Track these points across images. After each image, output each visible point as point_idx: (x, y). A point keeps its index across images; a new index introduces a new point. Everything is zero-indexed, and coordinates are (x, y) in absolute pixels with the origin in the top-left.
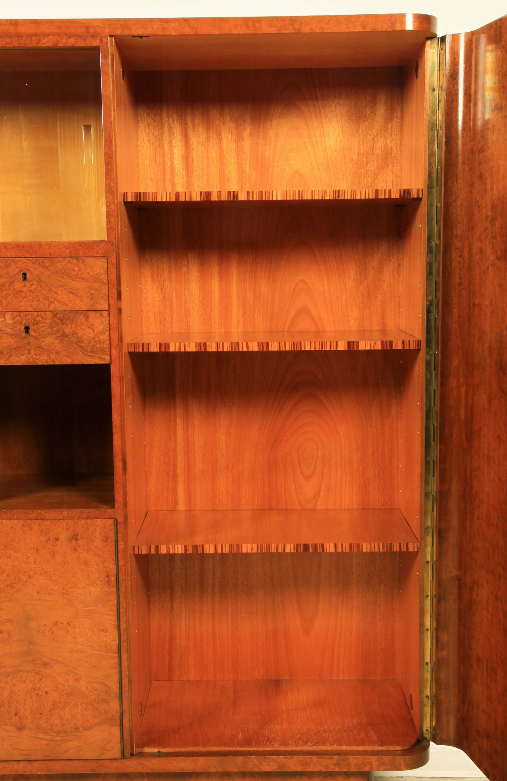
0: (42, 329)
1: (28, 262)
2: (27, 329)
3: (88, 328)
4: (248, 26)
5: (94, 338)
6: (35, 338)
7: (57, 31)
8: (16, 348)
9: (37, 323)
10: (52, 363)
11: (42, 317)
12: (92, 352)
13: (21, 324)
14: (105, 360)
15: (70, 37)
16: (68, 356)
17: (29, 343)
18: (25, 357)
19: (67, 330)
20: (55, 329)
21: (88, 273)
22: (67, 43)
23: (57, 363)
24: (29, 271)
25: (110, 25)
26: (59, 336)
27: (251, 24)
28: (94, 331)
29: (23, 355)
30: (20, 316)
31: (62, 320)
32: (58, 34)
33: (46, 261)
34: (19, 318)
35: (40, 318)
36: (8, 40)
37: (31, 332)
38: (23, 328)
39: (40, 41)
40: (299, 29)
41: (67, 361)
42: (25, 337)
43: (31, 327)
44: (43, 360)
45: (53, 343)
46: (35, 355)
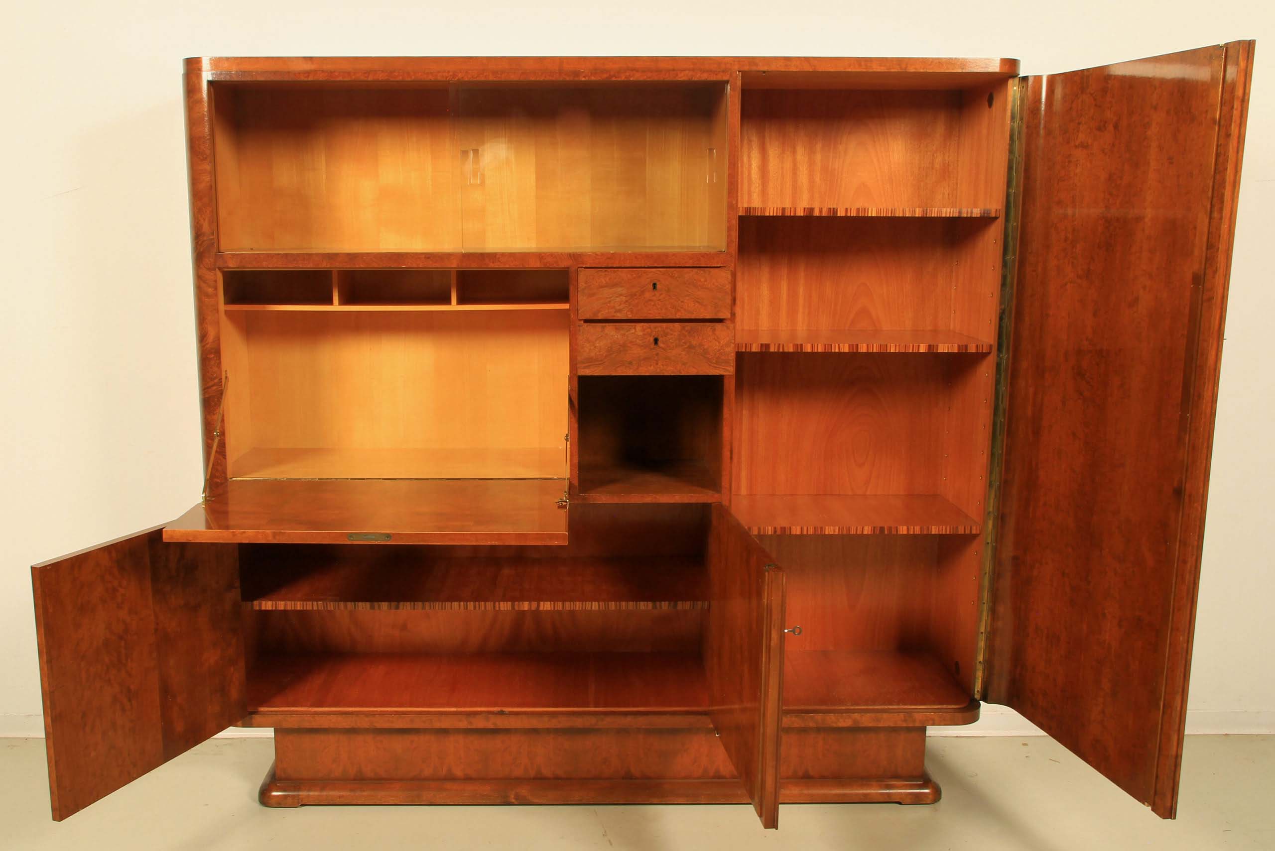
0: (671, 341)
1: (658, 272)
2: (656, 341)
3: (714, 341)
4: (860, 65)
5: (719, 350)
6: (663, 349)
7: (692, 66)
8: (645, 359)
9: (666, 335)
10: (678, 374)
11: (671, 330)
12: (717, 363)
13: (651, 336)
14: (727, 371)
15: (703, 72)
16: (694, 367)
17: (657, 354)
18: (652, 367)
19: (694, 342)
20: (683, 341)
21: (713, 284)
22: (701, 77)
23: (683, 373)
24: (659, 281)
25: (739, 61)
26: (686, 348)
27: (863, 63)
28: (719, 343)
29: (651, 366)
30: (650, 328)
31: (690, 333)
32: (693, 70)
33: (675, 272)
34: (649, 330)
35: (669, 330)
36: (649, 74)
37: (660, 344)
38: (652, 339)
39: (677, 75)
40: (906, 68)
41: (692, 372)
42: (654, 349)
43: (660, 339)
44: (669, 370)
45: (680, 355)
46: (663, 365)
